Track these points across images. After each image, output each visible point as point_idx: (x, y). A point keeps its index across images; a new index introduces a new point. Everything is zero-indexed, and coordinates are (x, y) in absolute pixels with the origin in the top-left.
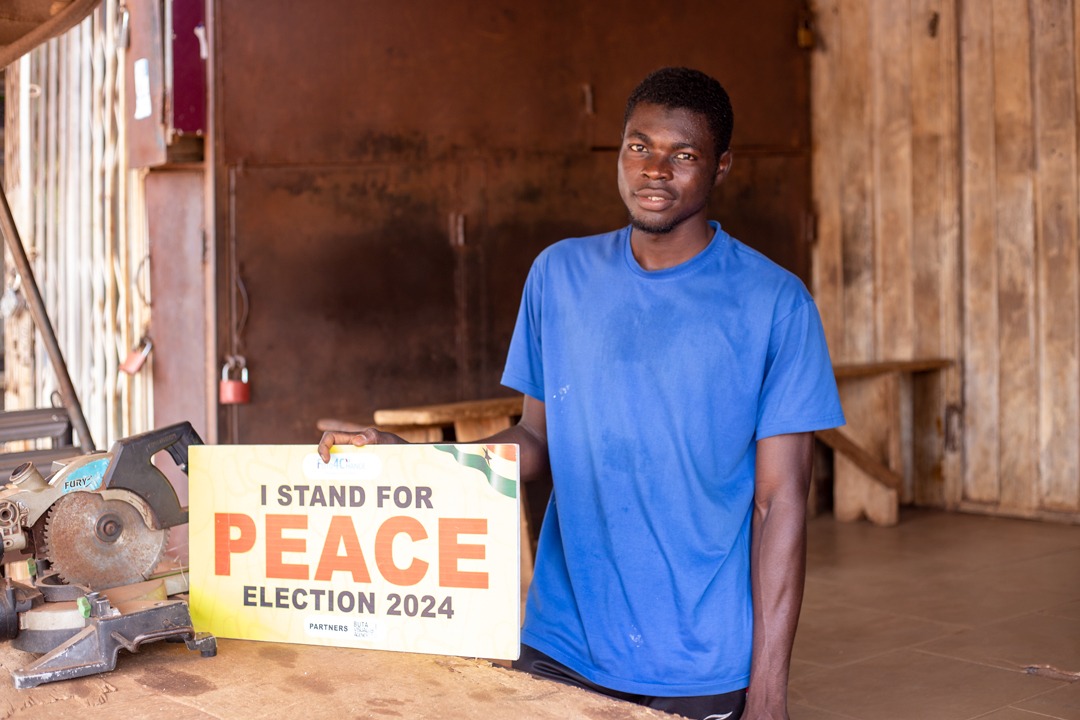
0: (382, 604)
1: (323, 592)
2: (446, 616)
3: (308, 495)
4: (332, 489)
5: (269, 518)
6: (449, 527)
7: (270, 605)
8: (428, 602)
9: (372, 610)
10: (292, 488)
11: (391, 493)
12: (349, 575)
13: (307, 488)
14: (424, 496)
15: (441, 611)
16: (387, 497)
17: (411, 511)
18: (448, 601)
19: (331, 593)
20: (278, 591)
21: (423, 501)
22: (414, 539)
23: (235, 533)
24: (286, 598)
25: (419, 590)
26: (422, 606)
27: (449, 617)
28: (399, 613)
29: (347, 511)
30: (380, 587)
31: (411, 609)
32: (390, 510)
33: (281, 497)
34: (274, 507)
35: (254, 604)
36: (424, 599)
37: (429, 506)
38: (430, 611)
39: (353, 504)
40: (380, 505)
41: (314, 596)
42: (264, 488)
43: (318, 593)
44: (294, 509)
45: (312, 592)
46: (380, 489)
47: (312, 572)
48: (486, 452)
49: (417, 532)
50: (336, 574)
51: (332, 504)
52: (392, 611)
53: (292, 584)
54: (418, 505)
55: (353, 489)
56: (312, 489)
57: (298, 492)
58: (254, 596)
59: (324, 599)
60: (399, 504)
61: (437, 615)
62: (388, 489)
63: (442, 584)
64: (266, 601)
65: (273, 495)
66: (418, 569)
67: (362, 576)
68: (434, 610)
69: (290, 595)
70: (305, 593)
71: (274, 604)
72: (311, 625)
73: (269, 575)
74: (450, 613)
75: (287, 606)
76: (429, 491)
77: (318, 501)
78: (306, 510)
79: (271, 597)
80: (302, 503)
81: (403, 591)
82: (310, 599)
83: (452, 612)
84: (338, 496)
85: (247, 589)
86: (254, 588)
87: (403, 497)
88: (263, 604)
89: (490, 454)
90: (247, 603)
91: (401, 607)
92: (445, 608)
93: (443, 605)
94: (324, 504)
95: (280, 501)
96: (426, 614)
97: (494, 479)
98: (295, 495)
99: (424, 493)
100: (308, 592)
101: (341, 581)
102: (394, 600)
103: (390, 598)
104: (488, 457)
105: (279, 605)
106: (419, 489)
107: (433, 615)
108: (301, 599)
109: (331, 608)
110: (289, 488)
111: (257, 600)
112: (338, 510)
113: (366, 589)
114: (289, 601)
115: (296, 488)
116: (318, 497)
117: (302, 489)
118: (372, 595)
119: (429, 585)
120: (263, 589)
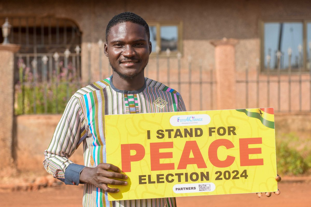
0: (213, 176)
1: (182, 174)
2: (244, 177)
3: (173, 134)
4: (186, 130)
5: (152, 145)
6: (244, 143)
7: (154, 182)
8: (235, 173)
9: (207, 179)
10: (164, 131)
11: (216, 130)
12: (195, 165)
13: (173, 130)
14: (232, 130)
15: (242, 176)
16: (214, 132)
17: (226, 137)
18: (245, 171)
19: (186, 174)
20: (158, 176)
21: (231, 133)
22: (228, 148)
23: (133, 153)
24: (163, 178)
25: (231, 168)
26: (232, 175)
27: (246, 178)
28: (221, 179)
29: (194, 138)
30: (211, 169)
31: (227, 176)
32: (216, 136)
33: (158, 135)
34: (154, 139)
35: (145, 183)
36: (233, 172)
37: (234, 134)
39: (196, 135)
40: (210, 135)
41: (177, 176)
42: (149, 132)
43: (179, 175)
44: (166, 139)
45: (176, 174)
46: (210, 129)
47: (176, 166)
48: (260, 111)
49: (229, 145)
50: (188, 166)
51: (186, 136)
52: (218, 179)
53: (165, 172)
54: (229, 134)
55: (196, 130)
56: (175, 131)
58: (145, 179)
59: (183, 177)
60: (219, 134)
61: (240, 178)
62: (214, 128)
63: (242, 165)
64: (152, 180)
65: (154, 135)
66: (230, 160)
67: (202, 164)
68: (239, 176)
69: (165, 177)
70: (172, 175)
71: (156, 182)
72: (176, 189)
73: (153, 169)
74: (246, 176)
75: (163, 182)
76: (234, 128)
77: (178, 135)
78: (172, 139)
79: (154, 179)
80: (170, 137)
81: (223, 170)
82: (176, 178)
83: (247, 176)
84: (188, 133)
85: (140, 177)
86: (145, 176)
87: (222, 131)
88: (150, 182)
89: (262, 112)
90: (140, 183)
91: (222, 176)
92: (244, 174)
93: (243, 173)
94: (181, 136)
95: (158, 137)
96: (234, 178)
97: (265, 122)
98: (166, 134)
99: (232, 129)
100: (174, 175)
101: (191, 168)
102: (219, 174)
103: (216, 173)
104: (261, 113)
105: (158, 182)
106: (229, 128)
107: (238, 178)
108: (170, 178)
109: (187, 180)
110: (162, 131)
111: (147, 181)
112: (188, 138)
113: (204, 171)
114: (165, 180)
115: (166, 131)
117: (169, 131)
118: (208, 173)
119: (236, 166)
120: (149, 176)
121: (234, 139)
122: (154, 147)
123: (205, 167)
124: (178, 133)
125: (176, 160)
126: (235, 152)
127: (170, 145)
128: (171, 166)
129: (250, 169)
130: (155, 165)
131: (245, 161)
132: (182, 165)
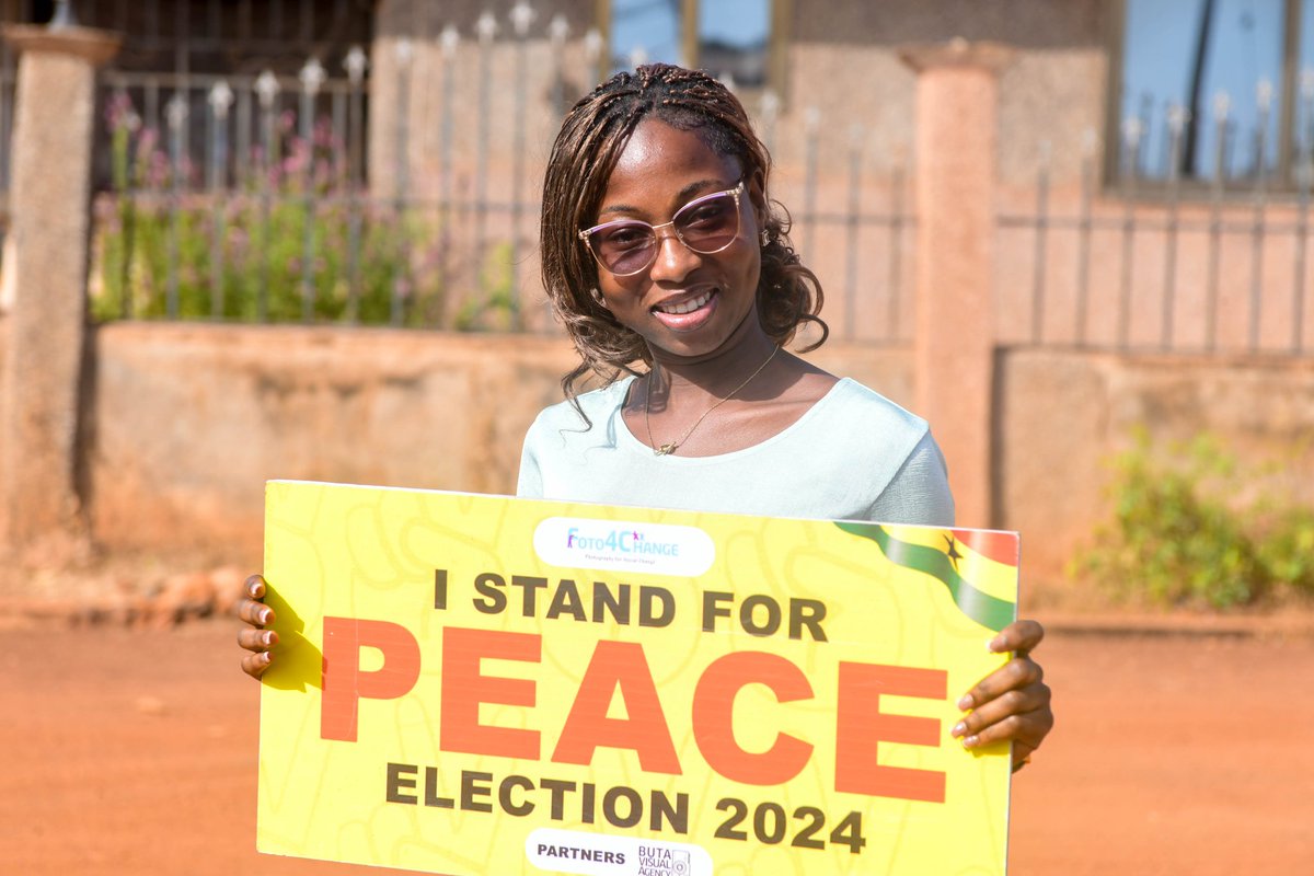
0: (704, 818)
1: (571, 786)
2: (848, 847)
3: (544, 599)
4: (600, 590)
5: (452, 636)
6: (860, 683)
7: (448, 803)
8: (809, 819)
9: (680, 825)
10: (508, 580)
11: (735, 608)
12: (631, 756)
13: (543, 583)
14: (808, 617)
15: (836, 837)
16: (726, 613)
17: (779, 644)
18: (854, 820)
19: (589, 790)
20: (468, 778)
21: (805, 627)
22: (782, 698)
23: (371, 659)
24: (486, 792)
25: (790, 794)
26: (795, 827)
27: (855, 850)
28: (742, 836)
29: (633, 632)
30: (699, 782)
31: (770, 830)
32: (730, 637)
33: (480, 596)
34: (462, 612)
35: (412, 800)
36: (800, 813)
37: (819, 635)
38: (813, 837)
39: (646, 619)
40: (708, 625)
41: (548, 793)
42: (441, 578)
43: (558, 789)
44: (512, 620)
45: (545, 784)
46: (710, 598)
47: (548, 746)
48: (951, 544)
49: (790, 684)
50: (601, 754)
51: (598, 617)
52: (725, 832)
53: (500, 767)
54: (795, 633)
55: (647, 593)
56: (553, 586)
57: (520, 589)
58: (412, 784)
59: (573, 801)
60: (750, 628)
61: (828, 845)
62: (729, 597)
63: (843, 784)
64: (440, 794)
65: (462, 592)
66: (788, 757)
67: (660, 757)
68: (823, 835)
69: (495, 786)
70: (528, 785)
71: (458, 803)
72: (541, 849)
73: (447, 744)
74: (856, 843)
75: (487, 808)
76: (820, 609)
77: (566, 609)
78: (538, 624)
79: (449, 787)
80: (529, 609)
81: (753, 796)
82: (542, 799)
83: (863, 842)
84: (615, 604)
85: (393, 769)
86: (413, 769)
87: (760, 616)
88: (432, 799)
89: (960, 547)
90: (393, 797)
91: (747, 825)
92: (847, 832)
93: (842, 826)
94: (580, 616)
95: (479, 605)
96: (802, 840)
97: (967, 597)
98: (514, 595)
99: (808, 612)
100: (537, 784)
101: (613, 767)
102: (732, 811)
103: (723, 805)
104: (954, 554)
105: (467, 804)
106: (797, 605)
107: (819, 845)
108: (518, 796)
109: (588, 817)
110: (499, 580)
111: (419, 791)
112: (609, 629)
113: (670, 786)
114: (493, 799)
115: (517, 580)
116: (567, 601)
117: (530, 585)
118: (683, 799)
119: (814, 786)
120: (432, 774)
121: (818, 662)
122: (462, 648)
123: (672, 767)
124: (566, 601)
125: (549, 717)
126: (817, 722)
127: (528, 648)
128: (525, 743)
129: (879, 813)
130: (459, 730)
131: (857, 771)
132: (574, 747)
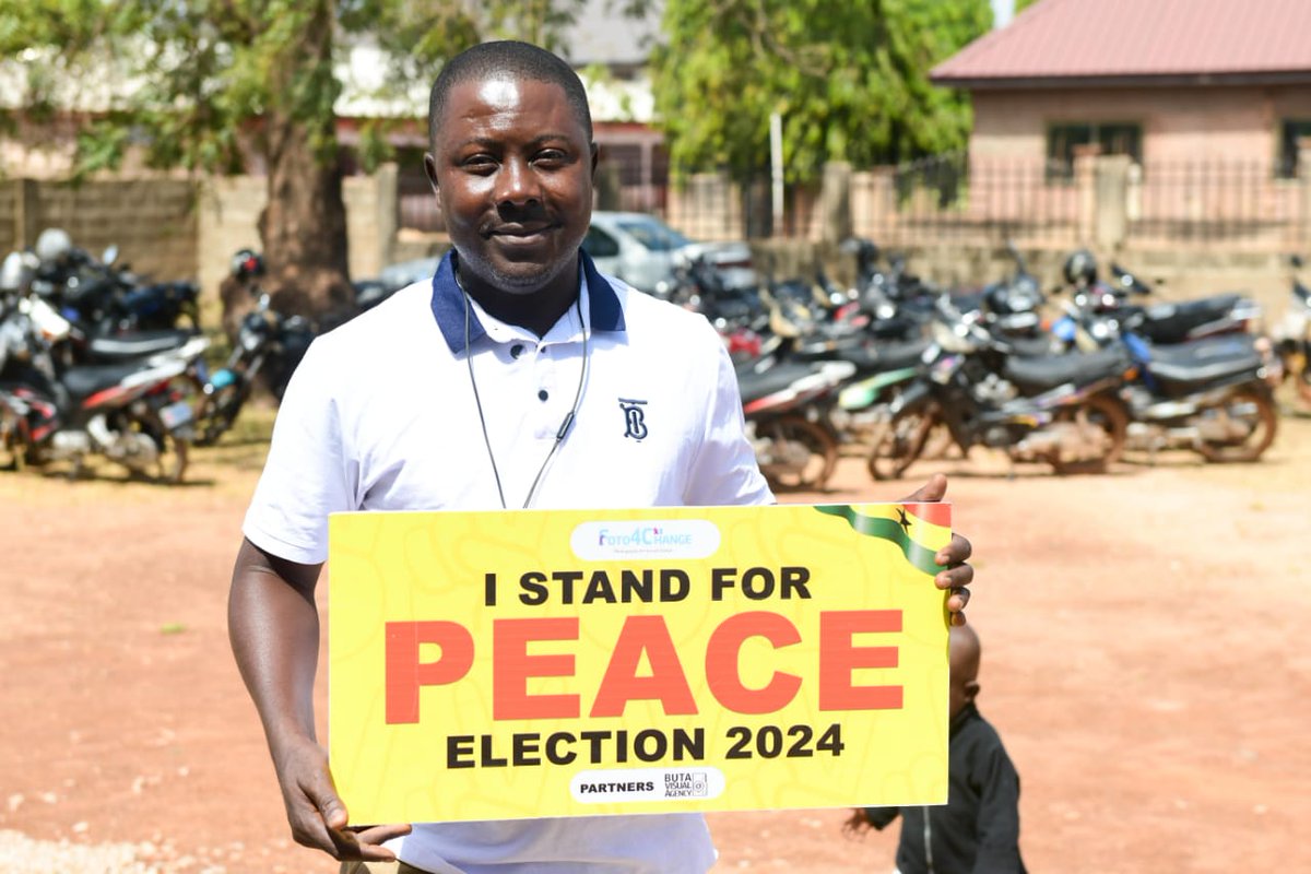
121: (802, 613)
122: (509, 636)
123: (690, 708)
124: (599, 588)
125: (586, 682)
126: (804, 660)
127: (568, 629)
128: (568, 705)
129: (853, 723)
130: (509, 701)
131: (837, 693)
132: (609, 703)
